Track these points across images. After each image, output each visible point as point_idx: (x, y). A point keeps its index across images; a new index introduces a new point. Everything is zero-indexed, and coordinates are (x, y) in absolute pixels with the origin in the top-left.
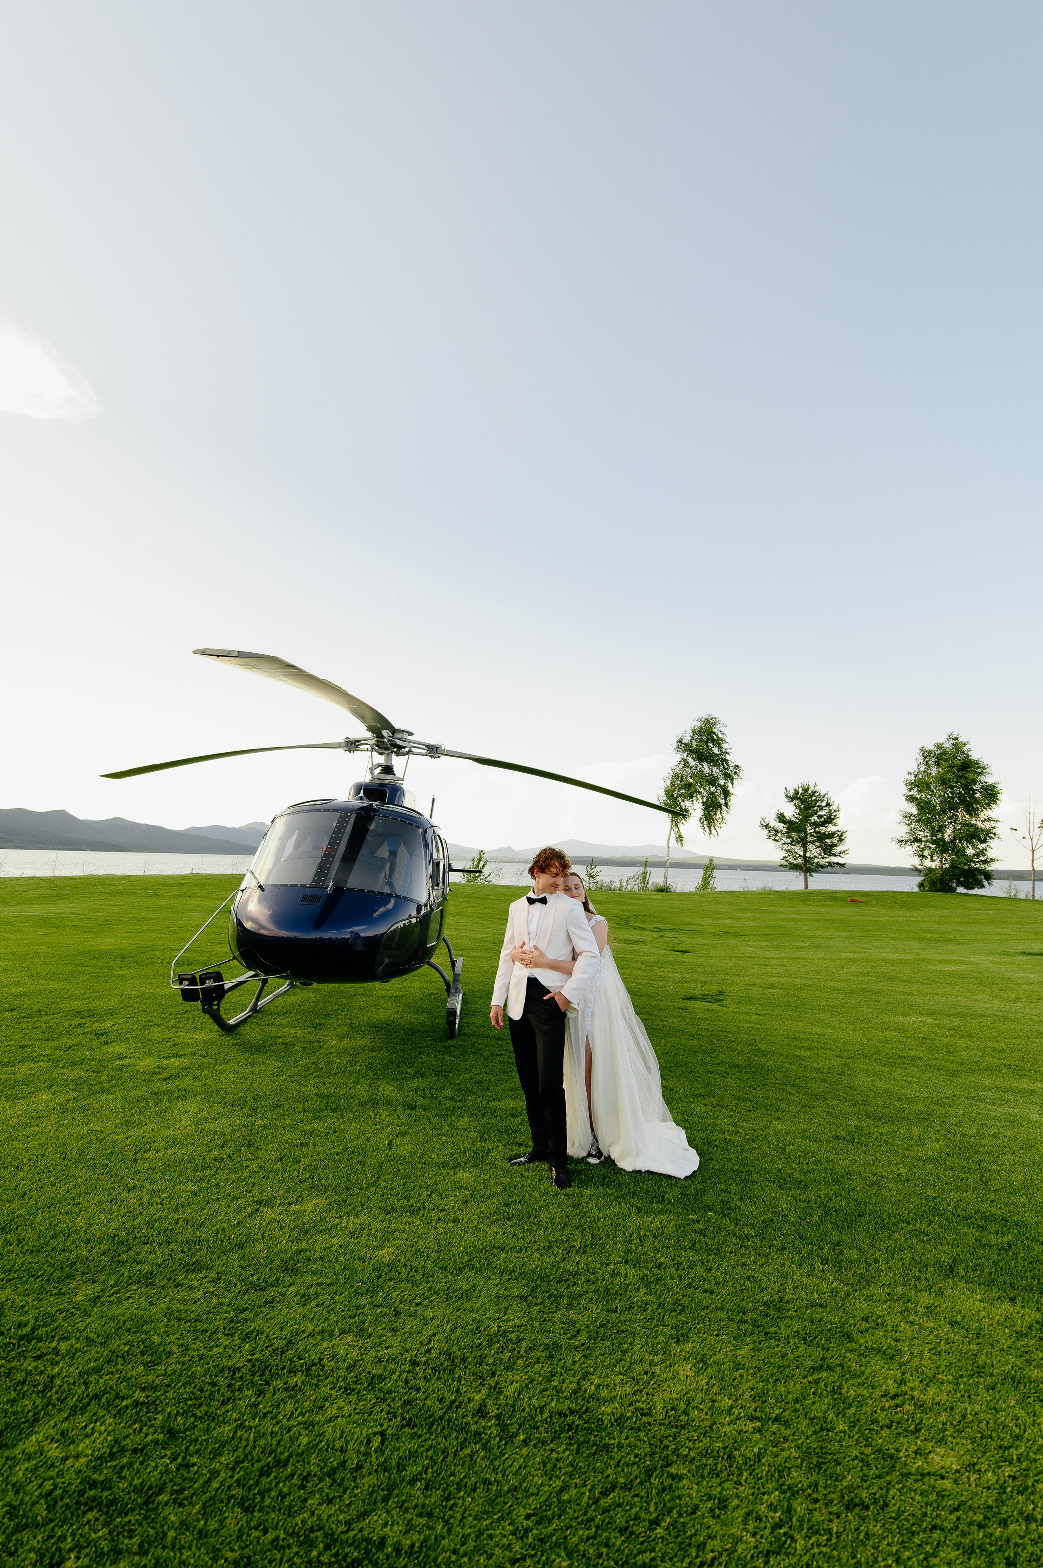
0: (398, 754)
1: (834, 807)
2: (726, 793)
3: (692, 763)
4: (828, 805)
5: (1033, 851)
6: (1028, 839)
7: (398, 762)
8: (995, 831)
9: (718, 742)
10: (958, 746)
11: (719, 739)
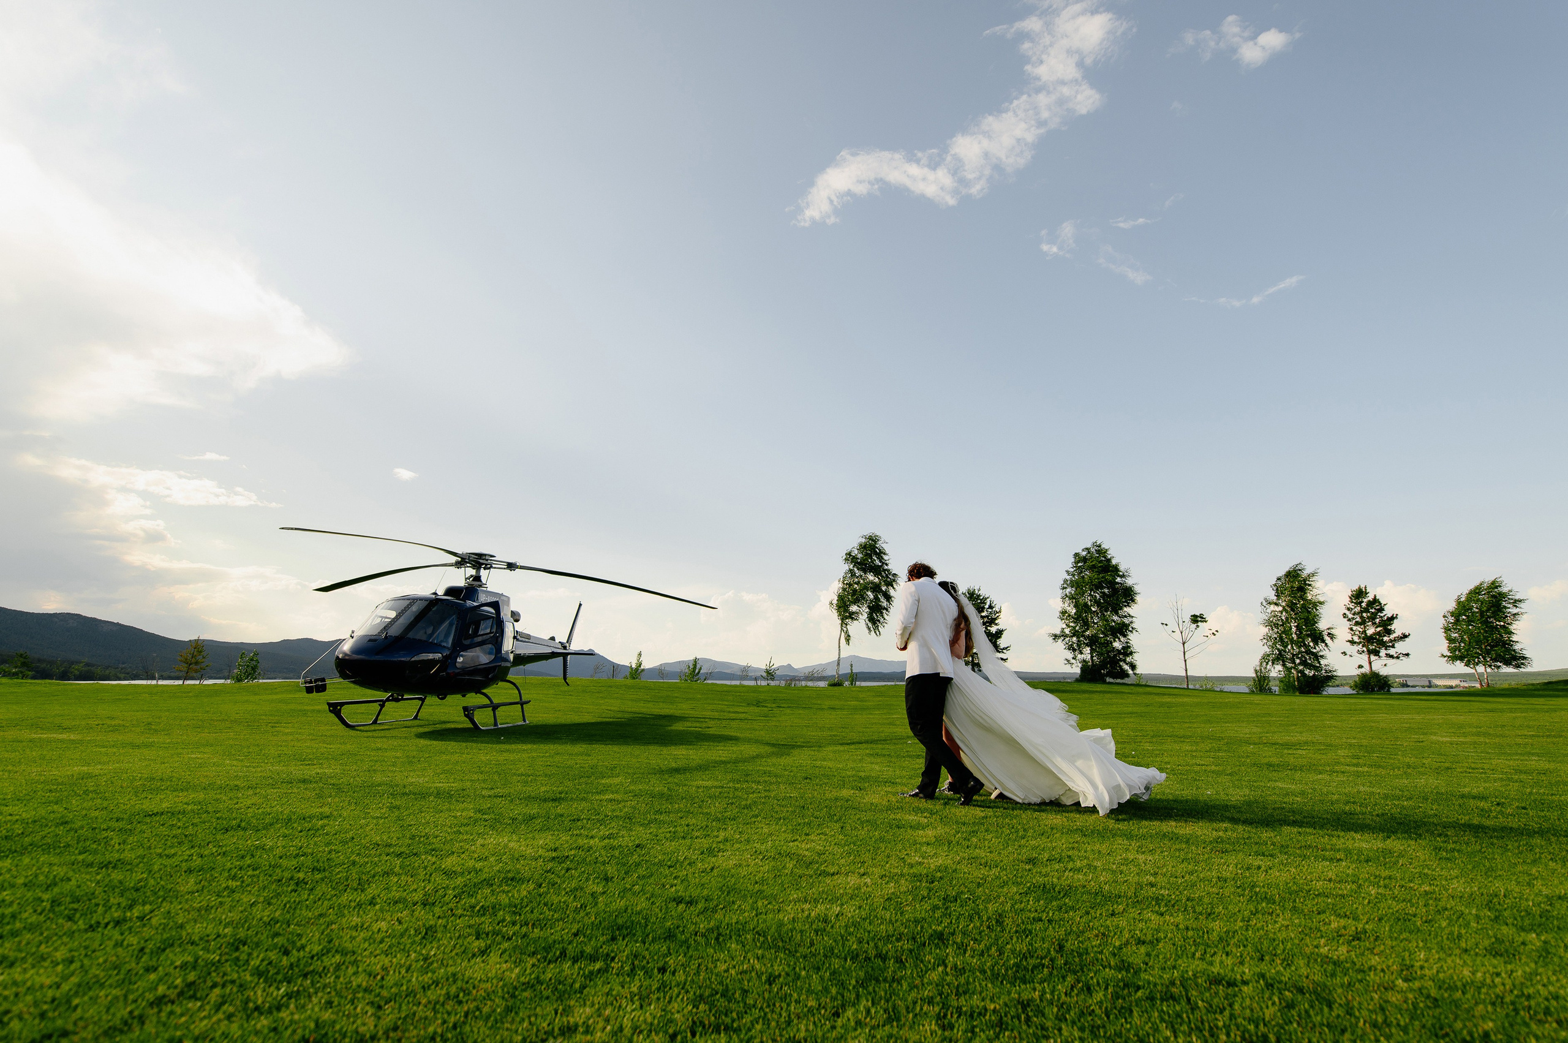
0: (485, 569)
1: (997, 609)
2: (888, 598)
3: (858, 573)
4: (991, 607)
5: (1184, 644)
6: (1178, 632)
7: (483, 573)
8: (1133, 625)
9: (880, 554)
10: (1101, 552)
11: (881, 552)
